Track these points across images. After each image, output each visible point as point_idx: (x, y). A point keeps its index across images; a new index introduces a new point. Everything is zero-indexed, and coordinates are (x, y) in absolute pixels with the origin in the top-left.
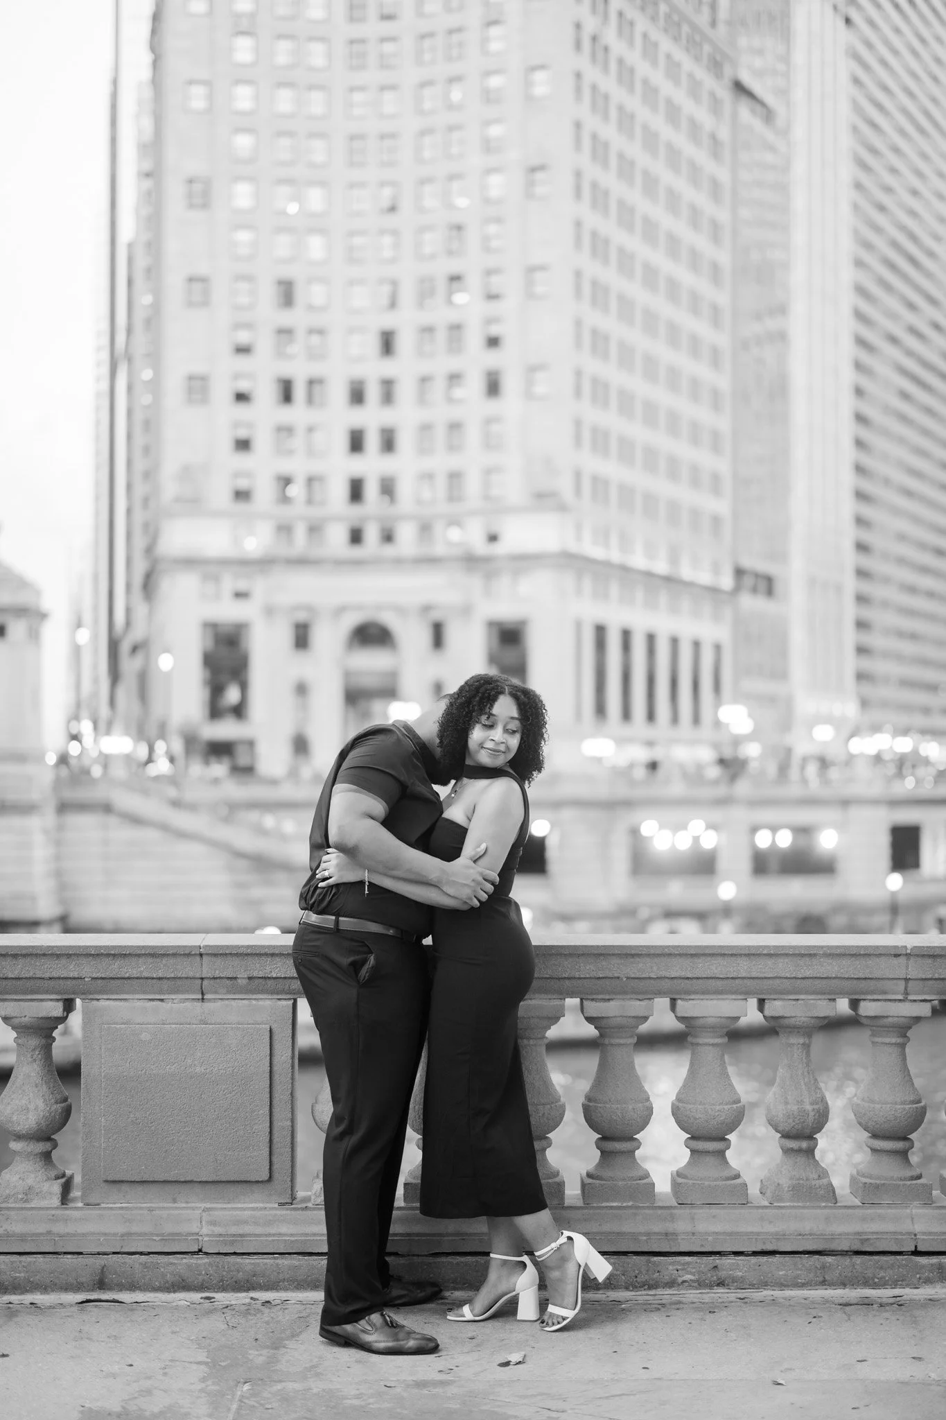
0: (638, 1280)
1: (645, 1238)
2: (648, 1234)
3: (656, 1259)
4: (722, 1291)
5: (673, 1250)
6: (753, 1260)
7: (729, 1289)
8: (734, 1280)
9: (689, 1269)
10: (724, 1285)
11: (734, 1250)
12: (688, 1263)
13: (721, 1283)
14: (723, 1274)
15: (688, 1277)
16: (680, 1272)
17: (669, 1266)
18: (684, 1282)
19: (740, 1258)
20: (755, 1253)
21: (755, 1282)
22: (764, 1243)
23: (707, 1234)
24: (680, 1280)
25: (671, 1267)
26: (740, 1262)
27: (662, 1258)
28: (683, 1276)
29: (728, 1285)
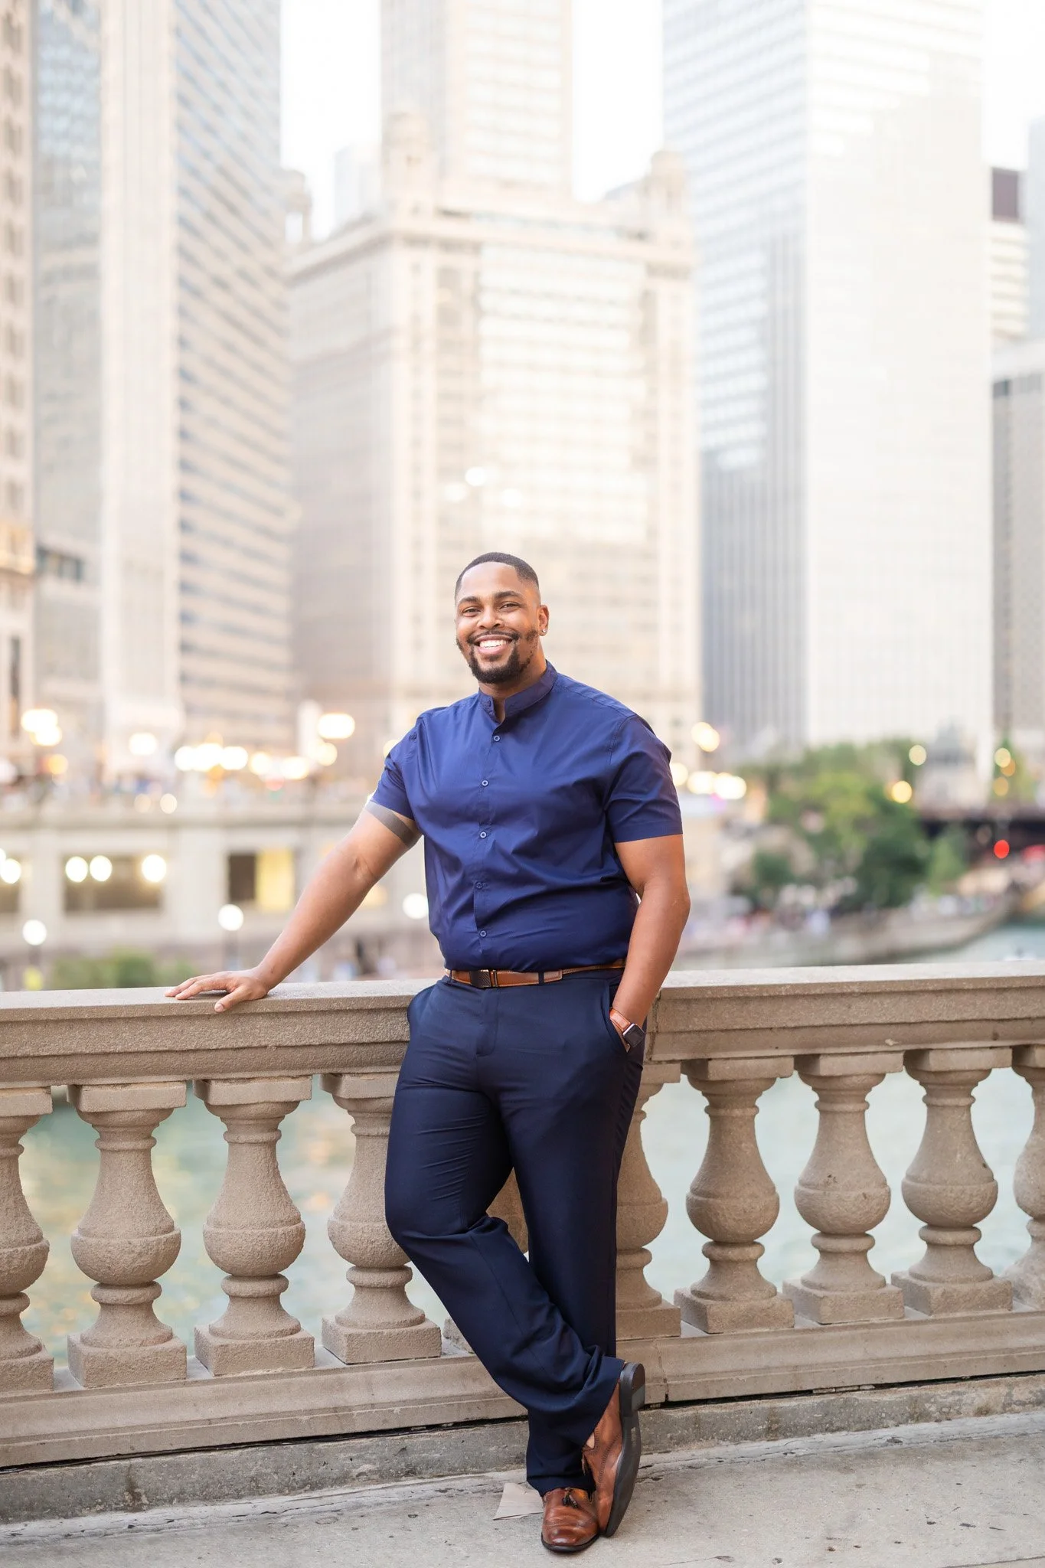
0: (297, 1477)
1: (306, 1418)
2: (310, 1412)
3: (321, 1445)
4: (413, 1482)
5: (345, 1431)
6: (455, 1434)
7: (422, 1478)
8: (429, 1464)
9: (368, 1456)
10: (414, 1473)
11: (429, 1423)
12: (367, 1448)
13: (411, 1472)
14: (413, 1458)
15: (366, 1467)
16: (354, 1461)
17: (339, 1454)
18: (360, 1474)
19: (436, 1433)
20: (457, 1425)
21: (456, 1465)
22: (469, 1409)
23: (394, 1404)
24: (355, 1472)
25: (342, 1456)
26: (437, 1440)
27: (330, 1444)
28: (359, 1466)
29: (420, 1473)
